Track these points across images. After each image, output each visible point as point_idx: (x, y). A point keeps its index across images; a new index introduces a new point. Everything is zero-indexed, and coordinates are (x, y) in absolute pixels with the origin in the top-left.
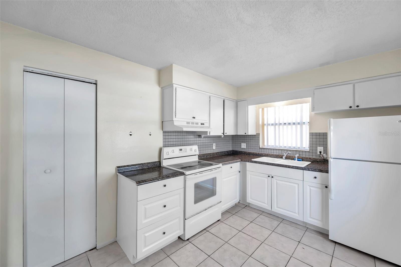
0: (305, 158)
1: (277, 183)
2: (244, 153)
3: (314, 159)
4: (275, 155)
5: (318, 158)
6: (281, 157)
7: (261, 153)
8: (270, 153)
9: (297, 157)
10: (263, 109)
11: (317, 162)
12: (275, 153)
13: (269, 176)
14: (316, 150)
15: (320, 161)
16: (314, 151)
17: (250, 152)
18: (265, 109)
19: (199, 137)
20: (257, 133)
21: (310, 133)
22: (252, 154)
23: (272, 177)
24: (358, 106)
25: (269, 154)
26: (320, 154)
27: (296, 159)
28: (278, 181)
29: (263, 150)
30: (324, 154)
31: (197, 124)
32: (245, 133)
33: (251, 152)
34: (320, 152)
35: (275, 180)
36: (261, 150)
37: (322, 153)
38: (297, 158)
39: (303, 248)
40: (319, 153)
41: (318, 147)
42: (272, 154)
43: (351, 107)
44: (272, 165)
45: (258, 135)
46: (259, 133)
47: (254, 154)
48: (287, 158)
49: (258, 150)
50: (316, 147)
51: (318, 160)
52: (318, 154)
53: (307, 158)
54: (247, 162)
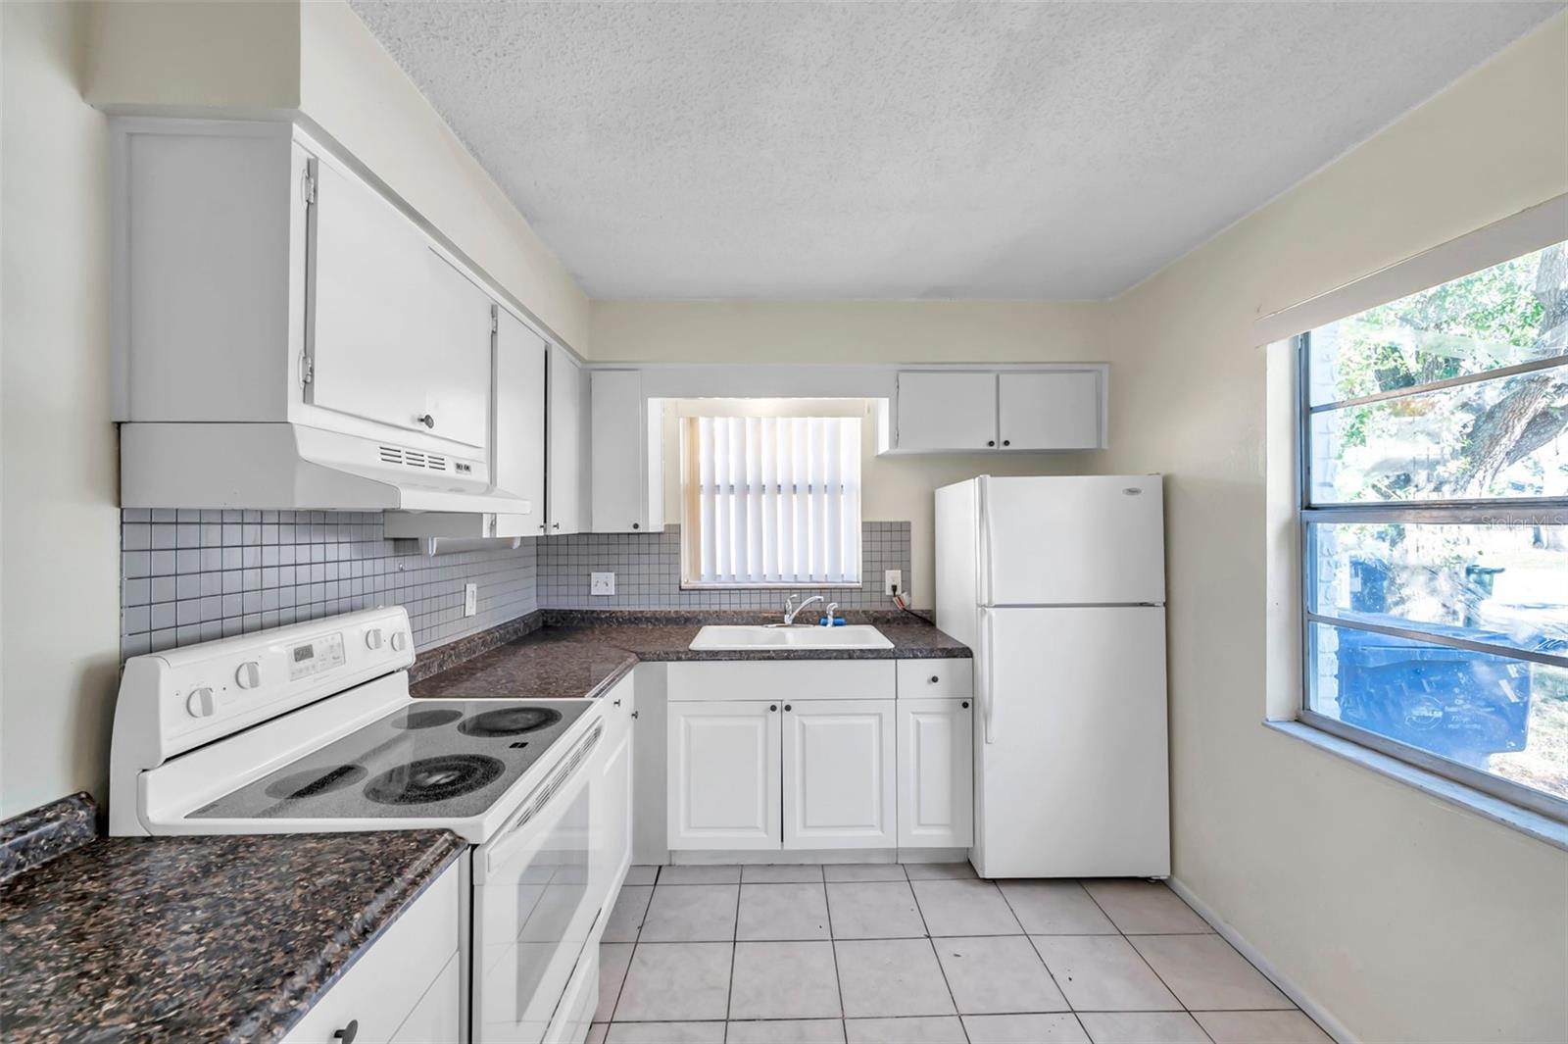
0: (850, 612)
1: (803, 726)
2: (606, 617)
3: (877, 612)
4: (748, 612)
5: (886, 607)
6: (777, 620)
7: (688, 612)
8: (725, 607)
9: (831, 613)
10: (692, 422)
11: (888, 621)
12: (746, 605)
13: (773, 708)
14: (882, 581)
15: (895, 619)
16: (876, 587)
17: (635, 612)
18: (702, 422)
19: (396, 549)
20: (669, 525)
21: (864, 524)
22: (647, 618)
23: (788, 708)
24: (1007, 443)
25: (725, 612)
26: (891, 593)
27: (831, 619)
28: (807, 721)
29: (695, 598)
30: (903, 592)
31: (438, 463)
32: (636, 526)
33: (641, 612)
34: (894, 588)
35: (797, 717)
36: (685, 598)
37: (899, 592)
38: (834, 617)
39: (956, 955)
40: (889, 592)
41: (887, 571)
42: (735, 612)
43: (991, 444)
44: (787, 658)
45: (674, 530)
46: (680, 526)
47: (657, 619)
48: (801, 619)
49: (675, 599)
50: (882, 572)
51: (890, 616)
52: (887, 593)
53: (858, 612)
54: (673, 660)
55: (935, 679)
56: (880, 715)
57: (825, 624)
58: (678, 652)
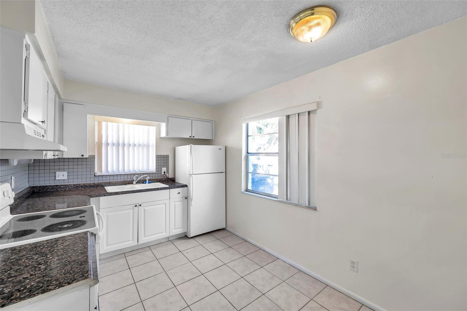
0: (152, 179)
1: (145, 210)
2: (63, 187)
3: (160, 179)
4: (120, 182)
5: (162, 177)
6: (131, 183)
7: (98, 183)
8: (111, 181)
10: (100, 124)
11: (163, 181)
12: (119, 179)
13: (136, 206)
14: (161, 171)
15: (165, 181)
16: (159, 172)
17: (77, 184)
18: (104, 124)
20: (90, 156)
21: (156, 155)
22: (82, 186)
23: (140, 205)
24: (194, 137)
25: (111, 182)
26: (164, 174)
28: (145, 208)
29: (100, 178)
30: (167, 173)
31: (40, 135)
33: (78, 184)
34: (165, 172)
35: (143, 208)
36: (96, 179)
37: (166, 173)
38: (148, 181)
40: (163, 173)
41: (163, 168)
42: (115, 182)
43: (190, 137)
44: (140, 192)
45: (92, 157)
46: (95, 155)
47: (86, 186)
48: (138, 182)
49: (92, 179)
50: (161, 168)
51: (163, 180)
53: (154, 179)
54: (103, 196)
55: (179, 193)
56: (166, 204)
57: (146, 183)
58: (104, 194)
